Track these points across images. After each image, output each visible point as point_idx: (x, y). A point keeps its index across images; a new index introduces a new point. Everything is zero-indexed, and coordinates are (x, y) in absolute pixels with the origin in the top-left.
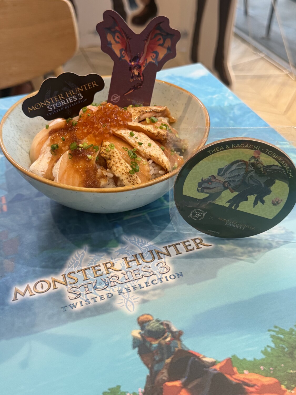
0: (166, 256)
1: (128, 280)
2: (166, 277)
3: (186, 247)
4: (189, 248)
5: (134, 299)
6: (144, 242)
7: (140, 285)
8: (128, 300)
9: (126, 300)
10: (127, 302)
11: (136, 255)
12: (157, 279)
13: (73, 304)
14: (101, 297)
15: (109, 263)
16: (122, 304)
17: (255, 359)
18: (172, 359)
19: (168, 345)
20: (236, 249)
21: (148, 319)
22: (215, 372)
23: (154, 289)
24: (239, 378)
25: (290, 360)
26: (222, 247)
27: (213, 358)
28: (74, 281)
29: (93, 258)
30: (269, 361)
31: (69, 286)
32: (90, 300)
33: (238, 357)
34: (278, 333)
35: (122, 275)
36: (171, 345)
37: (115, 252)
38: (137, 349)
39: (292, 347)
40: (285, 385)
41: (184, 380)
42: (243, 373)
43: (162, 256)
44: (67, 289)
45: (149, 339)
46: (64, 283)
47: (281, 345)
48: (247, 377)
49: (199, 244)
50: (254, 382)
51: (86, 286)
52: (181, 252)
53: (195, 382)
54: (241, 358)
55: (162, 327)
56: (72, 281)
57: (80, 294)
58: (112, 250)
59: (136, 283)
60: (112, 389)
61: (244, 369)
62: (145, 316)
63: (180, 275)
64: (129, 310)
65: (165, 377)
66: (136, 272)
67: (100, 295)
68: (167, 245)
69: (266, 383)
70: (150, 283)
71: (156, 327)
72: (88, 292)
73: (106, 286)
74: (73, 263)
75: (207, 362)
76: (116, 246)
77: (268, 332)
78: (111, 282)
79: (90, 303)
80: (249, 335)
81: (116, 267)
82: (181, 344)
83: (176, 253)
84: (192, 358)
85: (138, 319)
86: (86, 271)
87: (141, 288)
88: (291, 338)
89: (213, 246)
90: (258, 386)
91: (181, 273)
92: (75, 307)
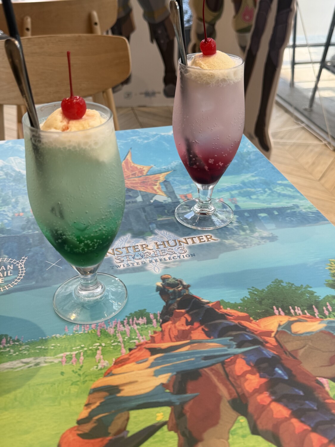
0: (185, 244)
1: (157, 255)
2: (183, 256)
3: (200, 239)
4: (202, 240)
5: (159, 266)
6: (170, 235)
7: (165, 259)
8: (155, 266)
9: (154, 266)
10: (155, 267)
11: (164, 242)
12: (177, 256)
13: (118, 266)
14: (138, 263)
15: (145, 245)
16: (152, 268)
17: (235, 303)
18: (181, 299)
19: (180, 292)
20: (234, 243)
21: (168, 277)
22: (209, 307)
23: (174, 262)
24: (223, 311)
25: (259, 305)
26: (225, 242)
27: (208, 300)
28: (120, 253)
29: (133, 241)
30: (245, 304)
31: (116, 255)
32: (130, 264)
33: (225, 301)
34: (254, 291)
35: (153, 252)
36: (182, 292)
37: (149, 239)
38: (159, 292)
39: (262, 299)
40: (253, 317)
41: (187, 309)
42: (227, 309)
43: (182, 244)
44: (114, 257)
45: (167, 288)
46: (113, 254)
47: (254, 297)
48: (229, 311)
49: (209, 238)
50: (233, 314)
51: (128, 256)
52: (195, 242)
53: (195, 311)
54: (227, 301)
55: (177, 282)
56: (118, 253)
57: (123, 260)
58: (147, 237)
59: (162, 257)
60: (141, 310)
61: (228, 307)
62: (166, 276)
63: (193, 255)
64: (155, 271)
65: (176, 307)
66: (163, 251)
67: (137, 262)
68: (187, 237)
69: (240, 315)
70: (172, 258)
71: (173, 282)
72: (129, 260)
73: (142, 258)
74: (119, 243)
75: (204, 302)
76: (150, 235)
77: (247, 290)
78: (145, 255)
79: (129, 266)
80: (234, 291)
81: (149, 247)
82: (188, 292)
83: (192, 243)
84: (194, 299)
85: (162, 276)
86: (128, 248)
87: (165, 260)
88: (262, 294)
89: (219, 240)
90: (235, 316)
91: (194, 254)
92: (120, 267)
